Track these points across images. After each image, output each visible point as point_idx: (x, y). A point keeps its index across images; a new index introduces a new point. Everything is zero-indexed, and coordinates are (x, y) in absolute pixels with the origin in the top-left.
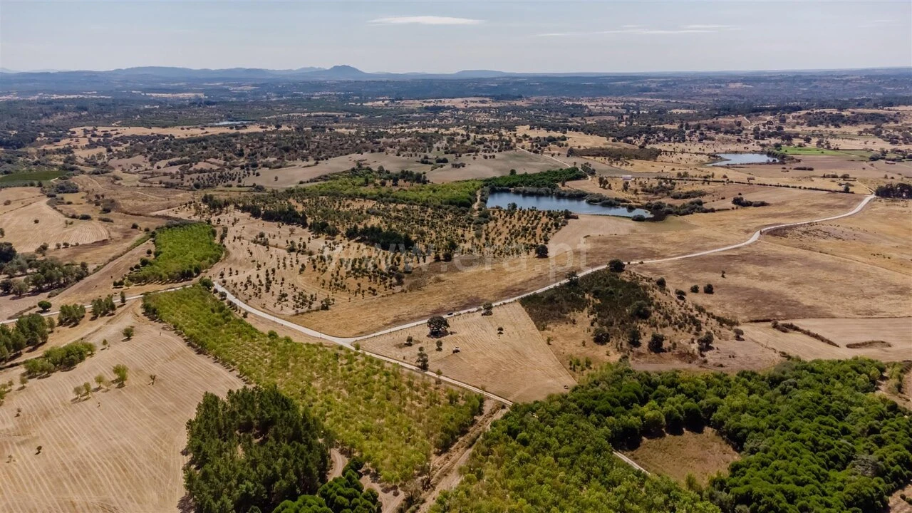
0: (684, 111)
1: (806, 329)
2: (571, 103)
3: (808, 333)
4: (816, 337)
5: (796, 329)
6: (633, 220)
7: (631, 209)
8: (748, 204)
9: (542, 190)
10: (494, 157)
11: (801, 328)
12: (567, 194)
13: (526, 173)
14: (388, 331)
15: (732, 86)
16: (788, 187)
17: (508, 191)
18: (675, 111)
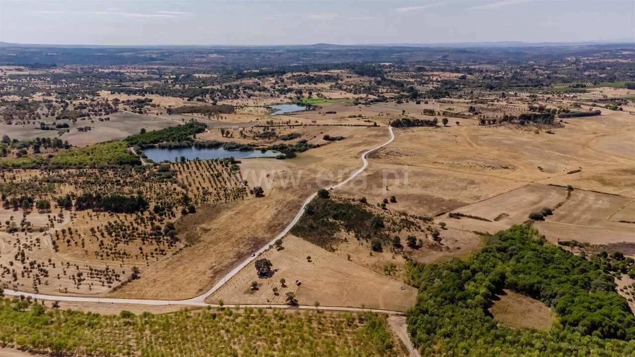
0: (204, 76)
1: (468, 214)
2: (110, 71)
3: (470, 217)
4: (476, 218)
5: (462, 215)
6: (278, 159)
7: (264, 151)
8: (333, 139)
9: (184, 143)
10: (108, 119)
11: (464, 214)
12: (207, 145)
13: (154, 131)
14: (222, 282)
15: (211, 56)
16: (342, 125)
17: (153, 147)
18: (197, 75)
